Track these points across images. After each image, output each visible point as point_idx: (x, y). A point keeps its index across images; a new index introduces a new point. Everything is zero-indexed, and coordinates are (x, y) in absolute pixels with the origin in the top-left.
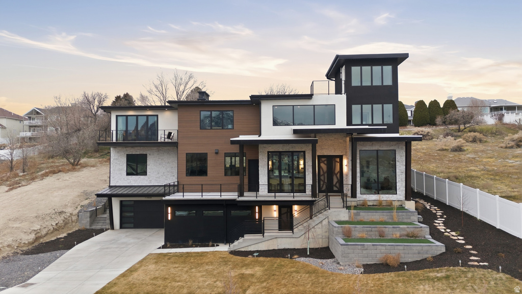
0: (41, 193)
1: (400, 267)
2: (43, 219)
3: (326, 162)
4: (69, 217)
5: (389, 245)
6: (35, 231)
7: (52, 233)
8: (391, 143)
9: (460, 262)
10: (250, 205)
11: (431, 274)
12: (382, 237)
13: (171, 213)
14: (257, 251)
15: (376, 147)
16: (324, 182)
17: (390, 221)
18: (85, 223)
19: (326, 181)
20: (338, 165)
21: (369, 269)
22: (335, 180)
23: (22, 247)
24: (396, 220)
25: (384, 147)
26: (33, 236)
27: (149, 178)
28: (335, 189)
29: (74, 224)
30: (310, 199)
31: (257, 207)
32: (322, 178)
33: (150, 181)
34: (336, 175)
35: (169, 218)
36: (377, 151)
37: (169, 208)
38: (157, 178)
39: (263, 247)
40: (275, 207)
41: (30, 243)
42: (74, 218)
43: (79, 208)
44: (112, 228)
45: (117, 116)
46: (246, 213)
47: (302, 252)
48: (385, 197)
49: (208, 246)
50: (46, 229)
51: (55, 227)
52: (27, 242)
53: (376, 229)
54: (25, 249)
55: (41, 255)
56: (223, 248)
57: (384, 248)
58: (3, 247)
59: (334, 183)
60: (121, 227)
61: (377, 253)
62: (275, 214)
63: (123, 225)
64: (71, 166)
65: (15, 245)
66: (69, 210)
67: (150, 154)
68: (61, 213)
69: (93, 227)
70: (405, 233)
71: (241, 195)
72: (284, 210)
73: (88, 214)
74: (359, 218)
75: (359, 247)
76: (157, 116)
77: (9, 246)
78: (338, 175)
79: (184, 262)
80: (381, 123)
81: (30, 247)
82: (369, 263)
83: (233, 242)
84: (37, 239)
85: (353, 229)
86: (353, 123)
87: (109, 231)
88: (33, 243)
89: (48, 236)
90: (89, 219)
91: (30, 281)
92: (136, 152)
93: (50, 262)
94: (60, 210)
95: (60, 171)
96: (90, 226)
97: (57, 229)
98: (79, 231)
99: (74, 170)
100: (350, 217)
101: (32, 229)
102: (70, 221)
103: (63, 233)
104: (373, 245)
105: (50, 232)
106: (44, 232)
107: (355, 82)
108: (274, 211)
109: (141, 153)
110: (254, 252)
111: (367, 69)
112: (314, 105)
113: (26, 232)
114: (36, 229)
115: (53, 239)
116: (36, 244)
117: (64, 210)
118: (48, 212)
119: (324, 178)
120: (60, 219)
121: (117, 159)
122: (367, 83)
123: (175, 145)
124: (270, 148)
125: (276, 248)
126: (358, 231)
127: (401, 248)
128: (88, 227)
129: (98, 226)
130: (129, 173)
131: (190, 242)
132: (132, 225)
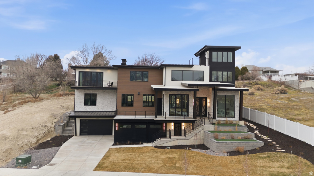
0: (27, 115)
1: (245, 153)
2: (37, 130)
3: (198, 100)
4: (50, 129)
5: (239, 142)
6: (36, 136)
7: (43, 137)
8: (233, 92)
9: (273, 150)
10: (161, 123)
11: (261, 156)
12: (233, 138)
13: (118, 126)
15: (225, 93)
16: (197, 111)
17: (234, 131)
18: (59, 132)
19: (198, 110)
20: (204, 102)
21: (231, 154)
22: (203, 110)
23: (32, 145)
24: (237, 130)
25: (229, 94)
26: (36, 140)
27: (97, 107)
28: (203, 114)
29: (53, 133)
30: (193, 120)
31: (164, 124)
33: (98, 109)
34: (204, 107)
35: (117, 129)
36: (226, 95)
37: (117, 124)
38: (102, 107)
40: (173, 124)
41: (36, 143)
42: (53, 129)
43: (54, 124)
44: (76, 135)
45: (79, 72)
46: (159, 126)
47: (193, 147)
49: (139, 144)
50: (41, 136)
51: (44, 134)
52: (34, 143)
53: (230, 135)
54: (34, 146)
55: (47, 149)
56: (150, 145)
57: (236, 144)
58: (24, 145)
59: (202, 112)
60: (80, 135)
61: (233, 146)
62: (173, 127)
63: (82, 133)
64: (34, 99)
65: (29, 144)
66: (49, 125)
67: (98, 94)
68: (45, 126)
69: (64, 135)
70: (244, 137)
71: (156, 117)
72: (177, 125)
73: (61, 127)
75: (225, 143)
76: (103, 72)
77: (26, 144)
78: (205, 107)
80: (226, 81)
81: (36, 145)
82: (229, 151)
83: (153, 142)
84: (38, 140)
85: (219, 135)
86: (213, 81)
87: (74, 137)
88: (37, 143)
89: (42, 139)
90: (61, 130)
91: (51, 162)
92: (90, 92)
93: (55, 153)
94: (44, 125)
95: (29, 102)
96: (62, 134)
97: (45, 136)
98: (56, 136)
99: (37, 101)
100: (215, 129)
101: (34, 135)
102: (51, 131)
103: (48, 138)
104: (231, 142)
105: (42, 137)
106: (40, 137)
107: (214, 60)
108: (172, 126)
109: (93, 93)
110: (167, 147)
111: (220, 53)
112: (193, 71)
113: (32, 137)
114: (36, 135)
115: (45, 141)
116: (38, 144)
117: (46, 125)
118: (38, 126)
119: (198, 109)
120: (45, 130)
121: (79, 96)
122: (220, 60)
123: (116, 89)
124: (170, 92)
125: (177, 145)
126: (221, 136)
127: (244, 144)
128: (61, 135)
129: (67, 134)
130: (86, 104)
131: (129, 142)
132: (87, 133)
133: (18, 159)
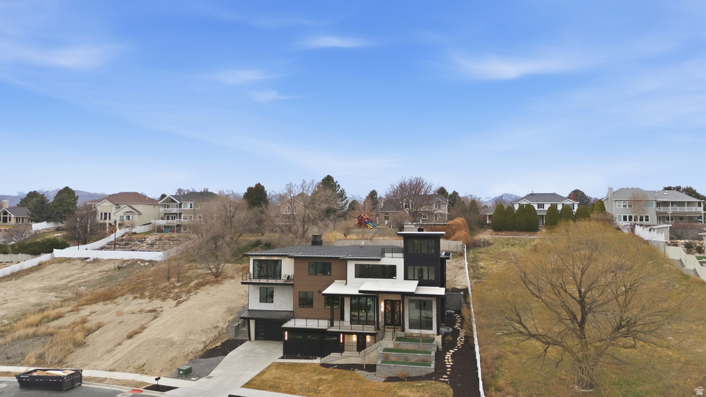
2: (206, 332)
3: (390, 305)
4: (221, 330)
6: (203, 341)
9: (436, 378)
10: (337, 334)
11: (416, 384)
12: (406, 362)
13: (287, 336)
14: (337, 364)
15: (419, 297)
17: (419, 350)
18: (232, 335)
19: (390, 317)
20: (398, 306)
21: (390, 379)
22: (396, 317)
23: (198, 353)
24: (422, 349)
25: (424, 298)
26: (202, 346)
27: (274, 305)
28: (396, 323)
29: (224, 335)
30: (373, 332)
31: (341, 336)
32: (387, 315)
33: (276, 307)
34: (397, 313)
35: (286, 339)
36: (420, 300)
37: (286, 333)
38: (280, 305)
39: (341, 362)
40: (354, 336)
41: (202, 350)
42: (225, 331)
43: (227, 323)
44: (250, 340)
45: (254, 260)
46: (335, 338)
47: (360, 367)
48: (424, 332)
49: (309, 359)
50: (209, 340)
52: (200, 350)
54: (200, 354)
55: (211, 359)
56: (318, 361)
58: (189, 353)
59: (395, 319)
60: (256, 339)
61: (397, 370)
62: (355, 341)
64: (211, 278)
65: (195, 351)
66: (221, 325)
68: (216, 327)
69: (237, 338)
70: (420, 359)
71: (332, 325)
72: (361, 337)
73: (234, 329)
74: (400, 347)
75: (389, 367)
76: (281, 261)
77: (192, 352)
79: (292, 369)
80: (427, 279)
81: (202, 353)
83: (324, 357)
84: (205, 346)
85: (390, 355)
86: (408, 278)
87: (248, 342)
90: (234, 332)
91: (210, 375)
92: (266, 285)
93: (217, 364)
94: (215, 325)
95: (207, 283)
97: (215, 339)
98: (228, 341)
99: (217, 282)
100: (395, 346)
102: (222, 333)
103: (218, 342)
105: (211, 342)
106: (208, 342)
108: (354, 338)
109: (270, 286)
110: (334, 365)
112: (383, 265)
113: (199, 343)
115: (214, 347)
116: (205, 351)
117: (218, 325)
118: (208, 326)
119: (389, 315)
120: (216, 333)
121: (253, 292)
122: (418, 251)
123: (292, 285)
125: (349, 363)
126: (393, 356)
127: (410, 368)
128: (234, 338)
129: (240, 338)
130: (261, 301)
131: (299, 355)
132: (263, 338)
133: (179, 370)
